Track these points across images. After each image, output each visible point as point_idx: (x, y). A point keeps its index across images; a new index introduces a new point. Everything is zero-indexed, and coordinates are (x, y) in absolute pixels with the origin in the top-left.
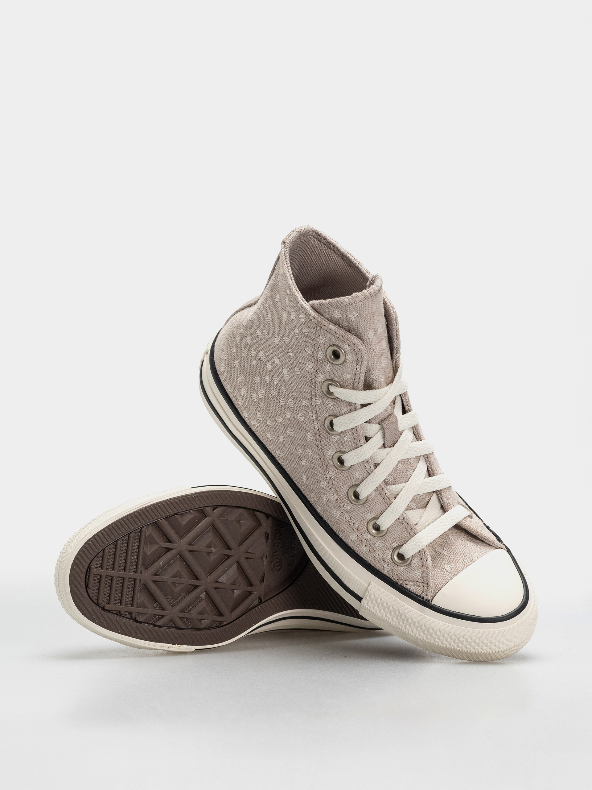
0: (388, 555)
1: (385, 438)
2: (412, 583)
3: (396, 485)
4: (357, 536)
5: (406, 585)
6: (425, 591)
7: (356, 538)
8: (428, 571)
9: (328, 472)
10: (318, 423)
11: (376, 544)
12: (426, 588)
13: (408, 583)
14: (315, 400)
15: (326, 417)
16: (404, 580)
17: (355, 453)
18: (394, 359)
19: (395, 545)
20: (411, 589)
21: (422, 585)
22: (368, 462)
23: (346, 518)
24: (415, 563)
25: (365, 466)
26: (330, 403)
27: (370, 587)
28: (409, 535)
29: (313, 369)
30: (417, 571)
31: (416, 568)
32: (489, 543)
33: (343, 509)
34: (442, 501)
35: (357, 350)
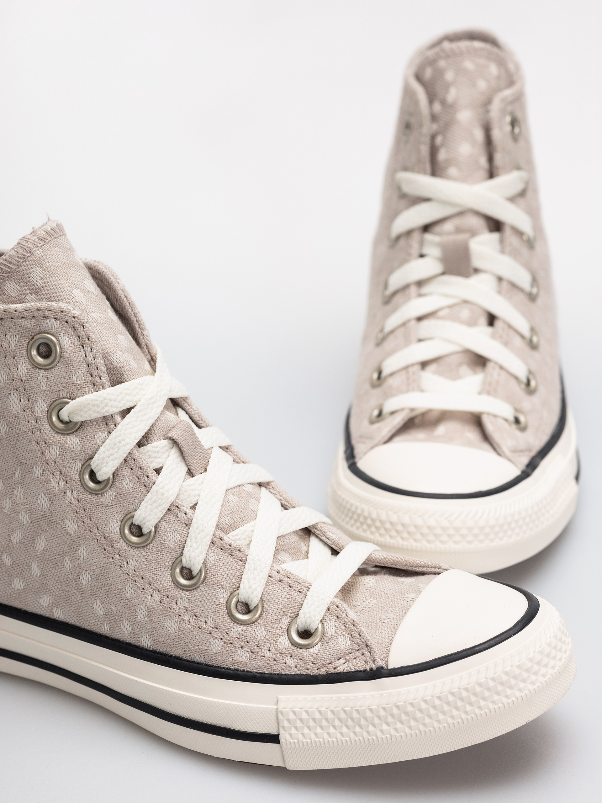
0: (284, 642)
1: (186, 458)
2: (342, 661)
3: (241, 528)
4: (220, 640)
5: (335, 668)
6: (368, 658)
7: (222, 644)
8: (358, 627)
9: (125, 563)
10: (72, 491)
11: (256, 635)
12: (369, 653)
13: (336, 665)
14: (48, 453)
15: (79, 470)
16: (329, 664)
17: (151, 499)
18: (143, 344)
19: (286, 621)
20: (346, 669)
21: (359, 654)
22: (177, 507)
23: (190, 622)
24: (331, 628)
25: (177, 517)
26: (73, 441)
27: (281, 706)
28: (299, 594)
29: (22, 401)
30: (339, 638)
31: (336, 635)
32: (433, 570)
33: (178, 608)
34: (328, 541)
35: (70, 320)
